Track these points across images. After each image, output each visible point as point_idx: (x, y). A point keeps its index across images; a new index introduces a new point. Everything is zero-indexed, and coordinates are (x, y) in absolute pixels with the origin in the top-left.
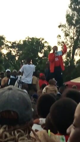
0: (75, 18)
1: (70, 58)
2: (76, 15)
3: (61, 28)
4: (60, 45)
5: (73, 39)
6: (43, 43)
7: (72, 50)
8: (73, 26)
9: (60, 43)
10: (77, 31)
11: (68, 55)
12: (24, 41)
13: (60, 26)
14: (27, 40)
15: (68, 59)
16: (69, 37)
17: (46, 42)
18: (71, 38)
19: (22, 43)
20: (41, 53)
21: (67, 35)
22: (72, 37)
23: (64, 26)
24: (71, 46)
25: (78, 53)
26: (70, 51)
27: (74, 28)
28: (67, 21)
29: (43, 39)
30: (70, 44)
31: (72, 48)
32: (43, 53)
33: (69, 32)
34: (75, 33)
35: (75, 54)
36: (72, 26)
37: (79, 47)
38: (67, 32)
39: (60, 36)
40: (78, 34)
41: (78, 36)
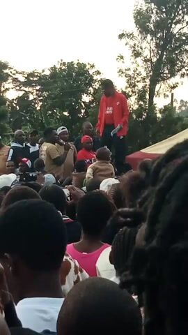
0: (154, 18)
1: (145, 102)
2: (154, 12)
3: (125, 40)
4: (124, 75)
5: (149, 63)
7: (148, 86)
8: (149, 35)
9: (123, 73)
10: (157, 46)
11: (141, 97)
13: (121, 36)
15: (140, 105)
16: (142, 58)
18: (146, 61)
19: (48, 73)
20: (88, 94)
21: (137, 54)
22: (148, 57)
23: (130, 36)
24: (146, 77)
25: (161, 91)
26: (143, 87)
27: (152, 40)
28: (137, 22)
29: (92, 66)
30: (143, 74)
31: (148, 81)
33: (141, 48)
34: (154, 48)
35: (156, 93)
36: (146, 34)
37: (164, 79)
38: (137, 49)
39: (122, 58)
40: (160, 52)
41: (161, 56)
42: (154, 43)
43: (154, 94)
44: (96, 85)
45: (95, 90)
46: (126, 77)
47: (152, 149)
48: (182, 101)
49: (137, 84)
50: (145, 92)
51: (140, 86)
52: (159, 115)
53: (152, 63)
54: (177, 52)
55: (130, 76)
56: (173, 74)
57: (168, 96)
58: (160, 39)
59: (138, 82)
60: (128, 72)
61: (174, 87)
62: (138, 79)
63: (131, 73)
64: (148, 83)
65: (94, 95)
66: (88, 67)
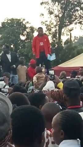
1: (56, 39)
3: (44, 5)
4: (44, 24)
5: (58, 18)
6: (24, 23)
7: (58, 30)
8: (57, 2)
11: (54, 36)
13: (42, 3)
14: (6, 21)
15: (54, 41)
16: (54, 15)
17: (28, 22)
18: (56, 16)
20: (24, 35)
21: (51, 13)
22: (57, 14)
23: (47, 3)
24: (56, 25)
25: (65, 32)
26: (56, 30)
27: (59, 5)
29: (24, 20)
30: (55, 23)
31: (57, 27)
32: (25, 36)
33: (53, 10)
34: (60, 9)
35: (62, 33)
36: (56, 2)
37: (66, 26)
38: (51, 10)
39: (43, 15)
40: (63, 11)
41: (64, 13)
42: (60, 7)
43: (61, 34)
44: (28, 30)
45: (27, 32)
46: (46, 25)
47: (64, 64)
48: (75, 37)
49: (52, 29)
50: (56, 33)
51: (53, 30)
52: (63, 45)
53: (59, 17)
54: (72, 11)
55: (48, 25)
56: (71, 23)
57: (68, 35)
58: (63, 4)
59: (52, 28)
60: (46, 23)
61: (71, 30)
62: (52, 26)
63: (48, 23)
64: (58, 28)
65: (27, 35)
66: (21, 21)
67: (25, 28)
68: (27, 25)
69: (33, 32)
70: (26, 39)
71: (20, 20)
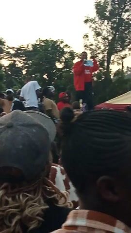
0: (109, 8)
1: (104, 68)
2: (110, 3)
3: (90, 24)
4: (88, 49)
7: (106, 57)
8: (106, 21)
9: (88, 47)
10: (112, 28)
12: (34, 46)
13: (86, 21)
14: (38, 43)
15: (101, 70)
16: (101, 36)
17: (67, 45)
18: (104, 39)
19: (31, 48)
20: (61, 63)
21: (98, 34)
22: (106, 36)
23: (93, 21)
24: (104, 51)
25: (115, 60)
26: (103, 58)
27: (108, 24)
28: (97, 12)
29: (62, 42)
30: (103, 48)
31: (106, 53)
32: (63, 63)
33: (101, 30)
34: (110, 30)
36: (104, 20)
37: (117, 52)
38: (97, 30)
39: (87, 36)
40: (114, 32)
41: (115, 35)
43: (110, 62)
44: (67, 56)
45: (66, 59)
46: (90, 50)
48: (128, 67)
49: (98, 55)
50: (104, 61)
51: (100, 56)
52: (112, 77)
53: (109, 40)
54: (126, 32)
55: (93, 50)
56: (124, 49)
57: (120, 64)
58: (114, 22)
59: (99, 53)
60: (91, 47)
61: (123, 58)
63: (93, 47)
64: (106, 55)
65: (65, 63)
66: (58, 43)
67: (63, 53)
68: (65, 50)
69: (73, 58)
70: (64, 68)
71: (56, 42)
